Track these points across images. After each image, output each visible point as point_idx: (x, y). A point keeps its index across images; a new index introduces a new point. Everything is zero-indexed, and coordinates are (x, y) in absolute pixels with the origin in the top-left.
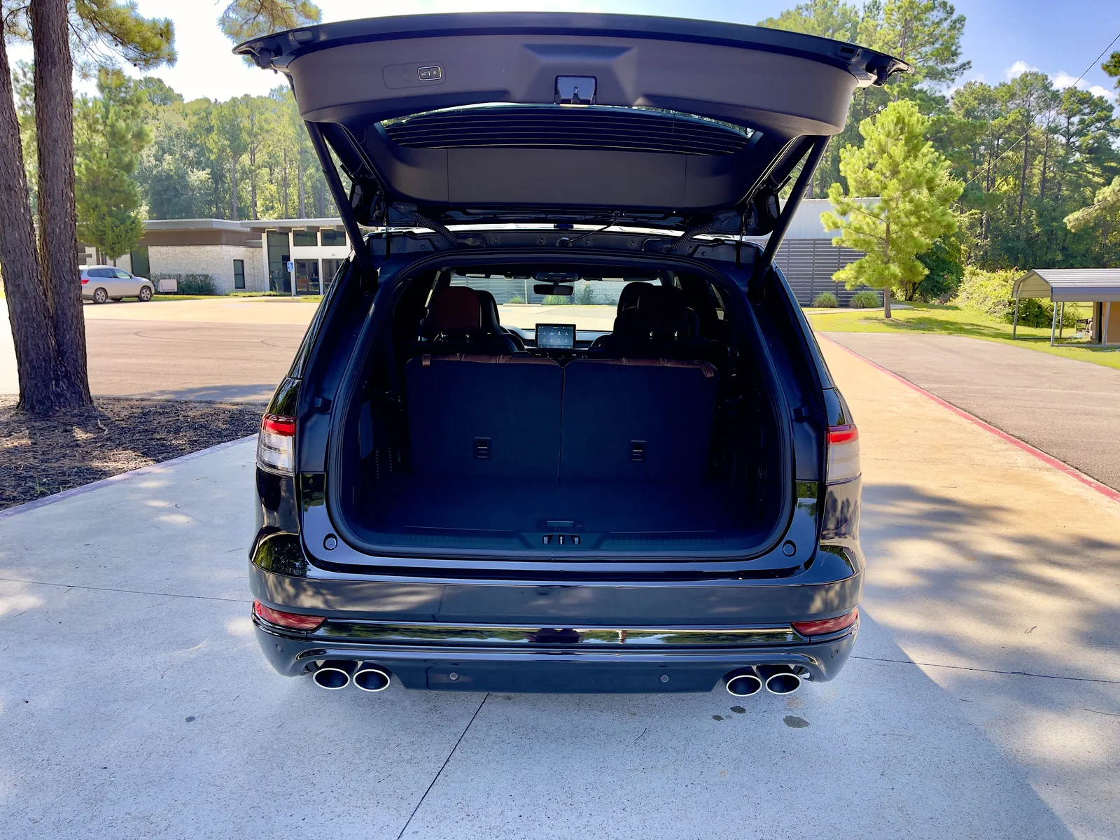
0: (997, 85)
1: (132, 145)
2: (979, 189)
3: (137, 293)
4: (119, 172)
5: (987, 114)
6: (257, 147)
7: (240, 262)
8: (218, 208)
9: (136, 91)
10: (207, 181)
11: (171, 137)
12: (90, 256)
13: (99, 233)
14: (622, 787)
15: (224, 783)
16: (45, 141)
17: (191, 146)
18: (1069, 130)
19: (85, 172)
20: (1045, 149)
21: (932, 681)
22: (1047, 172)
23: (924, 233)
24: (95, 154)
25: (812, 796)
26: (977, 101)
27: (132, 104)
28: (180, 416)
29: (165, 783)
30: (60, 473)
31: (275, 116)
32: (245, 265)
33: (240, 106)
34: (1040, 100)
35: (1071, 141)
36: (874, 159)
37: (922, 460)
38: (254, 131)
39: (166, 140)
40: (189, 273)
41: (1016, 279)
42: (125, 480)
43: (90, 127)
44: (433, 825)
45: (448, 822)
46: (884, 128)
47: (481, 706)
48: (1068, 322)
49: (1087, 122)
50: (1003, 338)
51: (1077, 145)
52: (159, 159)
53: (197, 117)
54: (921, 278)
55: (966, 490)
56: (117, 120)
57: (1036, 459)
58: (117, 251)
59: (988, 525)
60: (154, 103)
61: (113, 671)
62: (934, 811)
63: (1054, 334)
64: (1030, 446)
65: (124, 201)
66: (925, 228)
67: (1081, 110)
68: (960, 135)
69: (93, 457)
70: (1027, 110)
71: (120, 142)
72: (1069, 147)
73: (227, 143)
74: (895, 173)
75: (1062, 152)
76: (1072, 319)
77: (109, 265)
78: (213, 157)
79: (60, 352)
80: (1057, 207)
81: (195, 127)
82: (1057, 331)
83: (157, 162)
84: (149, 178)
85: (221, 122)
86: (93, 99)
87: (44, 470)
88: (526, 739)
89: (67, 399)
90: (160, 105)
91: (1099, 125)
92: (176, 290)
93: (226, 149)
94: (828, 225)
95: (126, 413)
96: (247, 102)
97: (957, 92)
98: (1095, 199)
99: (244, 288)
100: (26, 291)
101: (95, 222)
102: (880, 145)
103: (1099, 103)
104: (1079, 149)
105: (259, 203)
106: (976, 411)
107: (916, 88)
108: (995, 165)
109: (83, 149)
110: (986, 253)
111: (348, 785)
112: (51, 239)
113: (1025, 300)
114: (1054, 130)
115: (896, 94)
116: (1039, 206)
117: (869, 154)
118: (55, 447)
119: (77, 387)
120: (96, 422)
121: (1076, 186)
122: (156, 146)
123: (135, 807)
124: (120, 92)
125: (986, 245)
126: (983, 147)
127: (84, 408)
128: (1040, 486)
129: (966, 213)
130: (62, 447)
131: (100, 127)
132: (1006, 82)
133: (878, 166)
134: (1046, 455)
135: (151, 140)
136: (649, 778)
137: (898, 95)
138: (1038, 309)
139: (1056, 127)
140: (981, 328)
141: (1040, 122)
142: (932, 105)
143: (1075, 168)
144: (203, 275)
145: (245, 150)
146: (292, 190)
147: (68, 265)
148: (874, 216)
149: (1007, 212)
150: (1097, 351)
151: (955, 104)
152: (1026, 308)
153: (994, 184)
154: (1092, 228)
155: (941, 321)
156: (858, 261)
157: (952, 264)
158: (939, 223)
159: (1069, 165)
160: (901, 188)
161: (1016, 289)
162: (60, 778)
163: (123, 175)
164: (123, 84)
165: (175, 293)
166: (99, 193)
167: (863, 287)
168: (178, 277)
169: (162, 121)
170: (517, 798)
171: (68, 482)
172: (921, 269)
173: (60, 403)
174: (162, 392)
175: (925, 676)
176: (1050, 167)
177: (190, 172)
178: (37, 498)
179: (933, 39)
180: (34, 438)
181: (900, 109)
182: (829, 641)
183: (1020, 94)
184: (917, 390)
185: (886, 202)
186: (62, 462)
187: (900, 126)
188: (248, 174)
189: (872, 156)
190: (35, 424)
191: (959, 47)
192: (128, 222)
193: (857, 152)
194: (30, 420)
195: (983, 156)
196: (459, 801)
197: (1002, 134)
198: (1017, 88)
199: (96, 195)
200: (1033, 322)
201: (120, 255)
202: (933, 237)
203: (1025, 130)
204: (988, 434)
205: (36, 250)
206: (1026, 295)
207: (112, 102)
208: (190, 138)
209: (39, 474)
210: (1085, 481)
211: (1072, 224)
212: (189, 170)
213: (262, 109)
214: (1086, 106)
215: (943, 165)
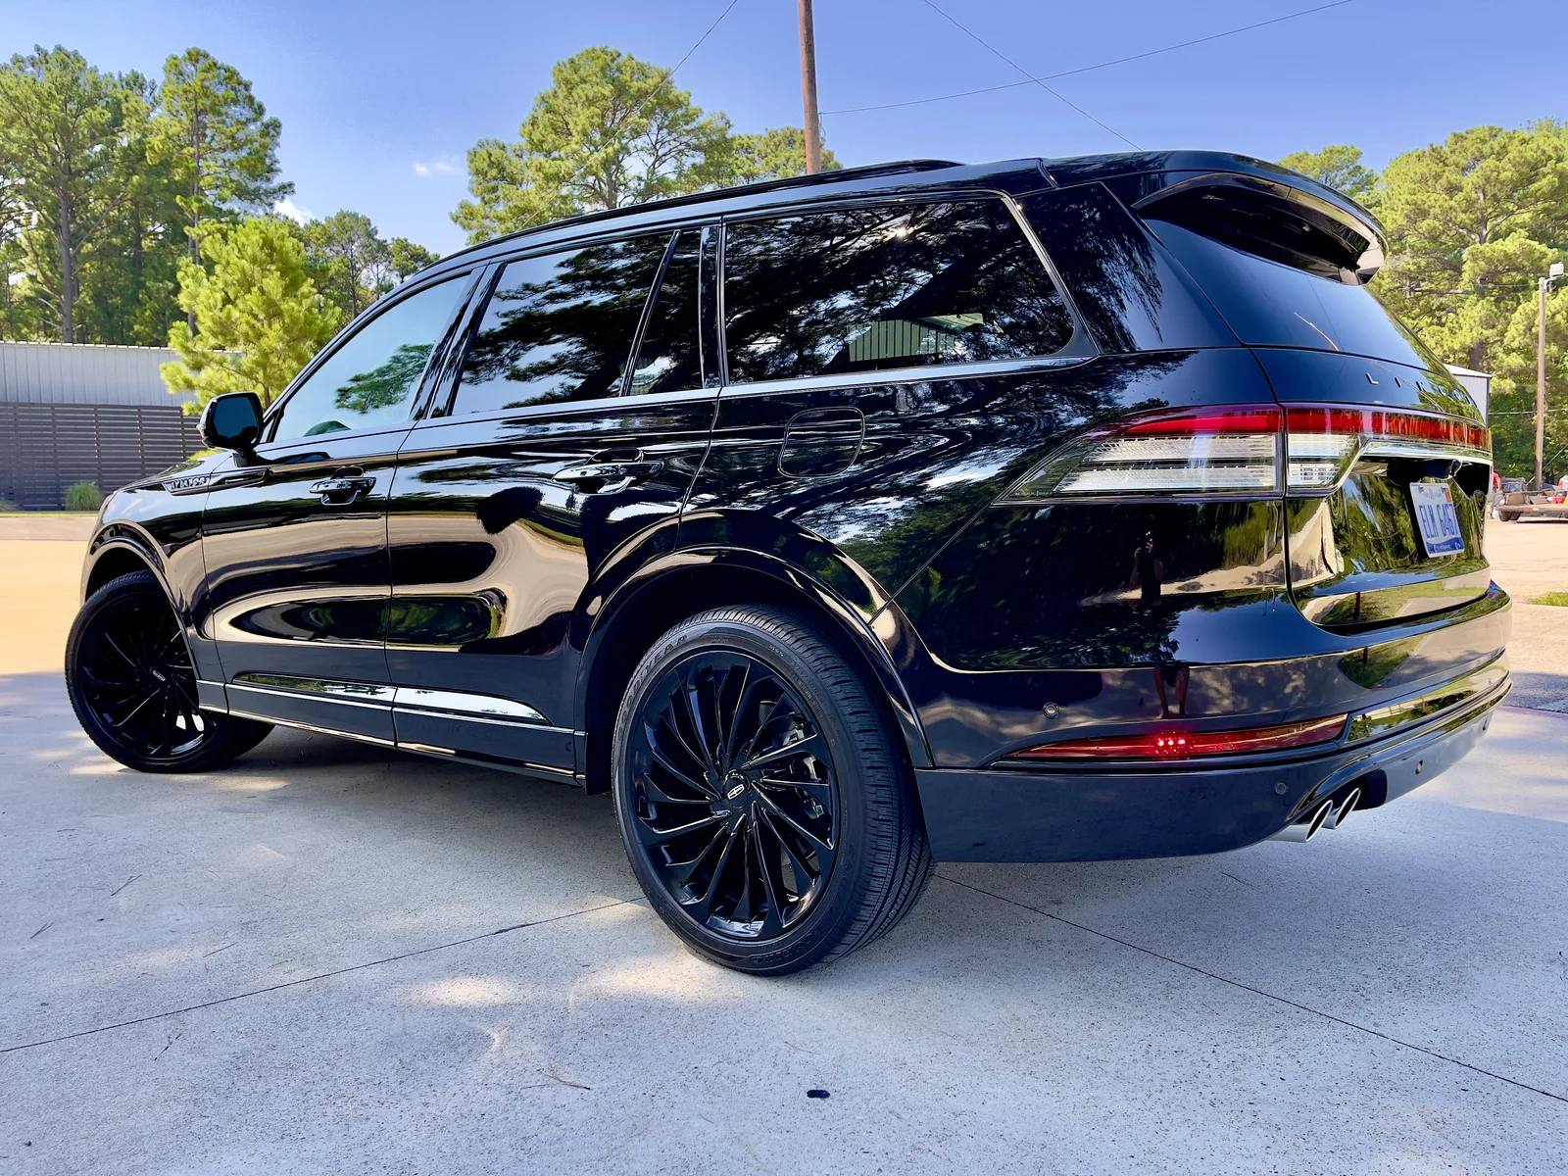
34: (364, 250)
36: (235, 293)
67: (416, 268)
70: (350, 261)
94: (177, 384)
102: (243, 273)
114: (386, 290)
115: (195, 211)
117: (226, 285)
132: (319, 221)
137: (200, 213)
139: (388, 286)
141: (368, 277)
148: (244, 375)
179: (236, 145)
181: (265, 228)
183: (339, 238)
185: (266, 355)
187: (268, 251)
189: (231, 288)
191: (276, 162)
193: (205, 281)
198: (334, 231)
214: (421, 264)
215: (333, 313)
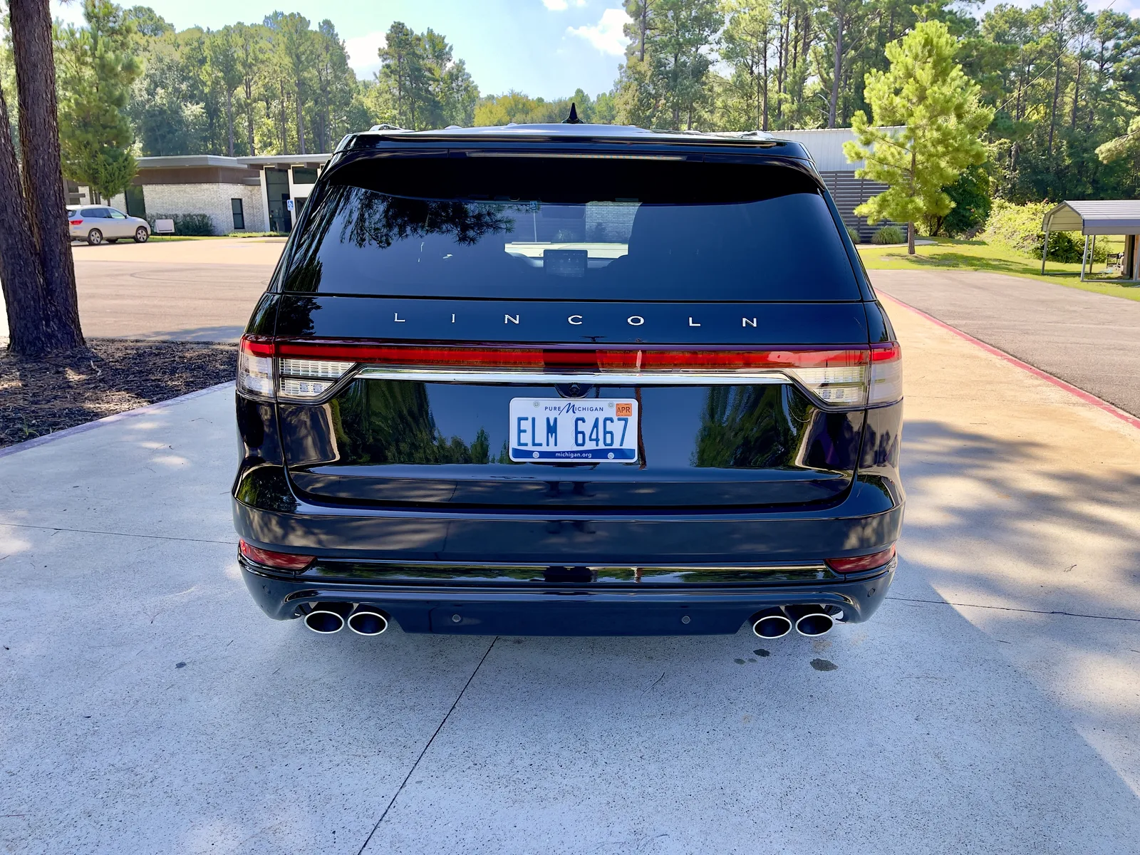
0: (1029, 8)
1: (122, 77)
2: (1009, 118)
3: (134, 234)
4: (109, 106)
5: (1018, 39)
6: (252, 79)
7: (239, 201)
8: (213, 144)
9: (125, 19)
10: (202, 116)
11: (163, 69)
12: (84, 196)
13: (91, 172)
14: (639, 734)
15: (216, 732)
16: (25, 66)
17: (184, 79)
18: (1103, 55)
19: (74, 107)
20: (1077, 76)
21: (967, 622)
22: (1079, 100)
23: (952, 163)
24: (84, 88)
25: (843, 742)
26: (1008, 25)
27: (121, 34)
28: (176, 357)
29: (152, 732)
30: (49, 415)
31: (271, 46)
32: (243, 204)
33: (233, 35)
34: (1073, 24)
35: (1104, 67)
36: (901, 84)
37: (951, 397)
38: (249, 61)
39: (158, 73)
40: (186, 213)
41: (1046, 212)
42: (117, 421)
43: (78, 59)
44: (438, 774)
45: (454, 771)
46: (912, 51)
47: (489, 650)
48: (1099, 257)
49: (1122, 47)
50: (1031, 273)
51: (1110, 71)
52: (152, 93)
53: (189, 47)
54: (947, 212)
55: (998, 426)
56: (105, 51)
57: (1070, 395)
58: (111, 190)
59: (1021, 461)
60: (144, 34)
61: (100, 615)
62: (974, 758)
63: (1084, 268)
64: (1063, 382)
65: (116, 137)
66: (953, 158)
67: (1116, 34)
68: (991, 59)
69: (85, 398)
70: (1059, 35)
71: (110, 75)
72: (1102, 74)
73: (221, 74)
74: (922, 98)
75: (1094, 79)
76: (1102, 254)
77: (103, 204)
78: (207, 90)
79: (49, 291)
80: (1089, 137)
81: (188, 59)
82: (1088, 266)
83: (150, 97)
84: (141, 113)
85: (215, 52)
86: (80, 30)
87: (33, 412)
88: (537, 685)
89: (58, 340)
90: (151, 36)
91: (1134, 49)
92: (173, 231)
93: (220, 82)
94: (852, 156)
95: (120, 354)
96: (240, 31)
97: (988, 15)
98: (1129, 129)
99: (243, 228)
100: (10, 227)
101: (87, 159)
102: (907, 68)
103: (1136, 25)
104: (1113, 76)
105: (256, 140)
106: (1006, 347)
107: (946, 9)
108: (1026, 93)
109: (72, 83)
110: (1014, 186)
111: (348, 732)
112: (34, 171)
113: (1055, 234)
114: (1087, 56)
115: (924, 15)
116: (1070, 137)
117: (896, 78)
118: (46, 389)
119: (68, 328)
120: (88, 363)
121: (1109, 116)
122: (148, 80)
123: (120, 757)
124: (109, 21)
125: (1014, 177)
126: (1013, 74)
127: (76, 350)
128: (1076, 421)
129: (994, 142)
130: (54, 388)
131: (89, 60)
132: (1038, 5)
133: (905, 92)
134: (1081, 390)
135: (142, 72)
136: (668, 725)
137: (927, 16)
138: (1068, 243)
139: (1090, 52)
140: (1009, 263)
141: (1073, 46)
142: (962, 27)
143: (1108, 96)
144: (201, 215)
145: (240, 82)
146: (290, 125)
147: (53, 198)
148: (899, 146)
149: (1037, 143)
150: (1128, 286)
151: (986, 28)
152: (1056, 242)
153: (1024, 113)
154: (1124, 159)
155: (967, 257)
156: (881, 194)
157: (980, 197)
158: (967, 152)
159: (1102, 92)
160: (928, 115)
161: (1046, 222)
162: (40, 728)
163: (114, 110)
164: (111, 12)
165: (172, 234)
166: (90, 129)
167: (885, 222)
168: (175, 217)
169: (153, 52)
170: (527, 746)
171: (58, 424)
172: (947, 202)
173: (51, 344)
174: (158, 334)
175: (960, 616)
176: (1082, 95)
177: (183, 107)
178: (25, 440)
180: (25, 380)
181: (928, 30)
182: (865, 579)
183: (1053, 17)
184: (942, 326)
185: (912, 130)
186: (52, 403)
187: (929, 47)
188: (245, 107)
189: (898, 81)
190: (26, 366)
192: (121, 160)
193: (883, 77)
194: (21, 361)
195: (1013, 83)
196: (465, 749)
197: (1033, 60)
198: (1049, 11)
199: (87, 132)
200: (1062, 257)
201: (113, 194)
202: (961, 167)
203: (1057, 56)
204: (1019, 370)
205: (19, 183)
206: (1057, 229)
207: (100, 33)
208: (182, 70)
209: (28, 415)
210: (1121, 417)
211: (1103, 155)
212: (182, 104)
213: (256, 39)
214: (1122, 29)
215: (972, 91)
